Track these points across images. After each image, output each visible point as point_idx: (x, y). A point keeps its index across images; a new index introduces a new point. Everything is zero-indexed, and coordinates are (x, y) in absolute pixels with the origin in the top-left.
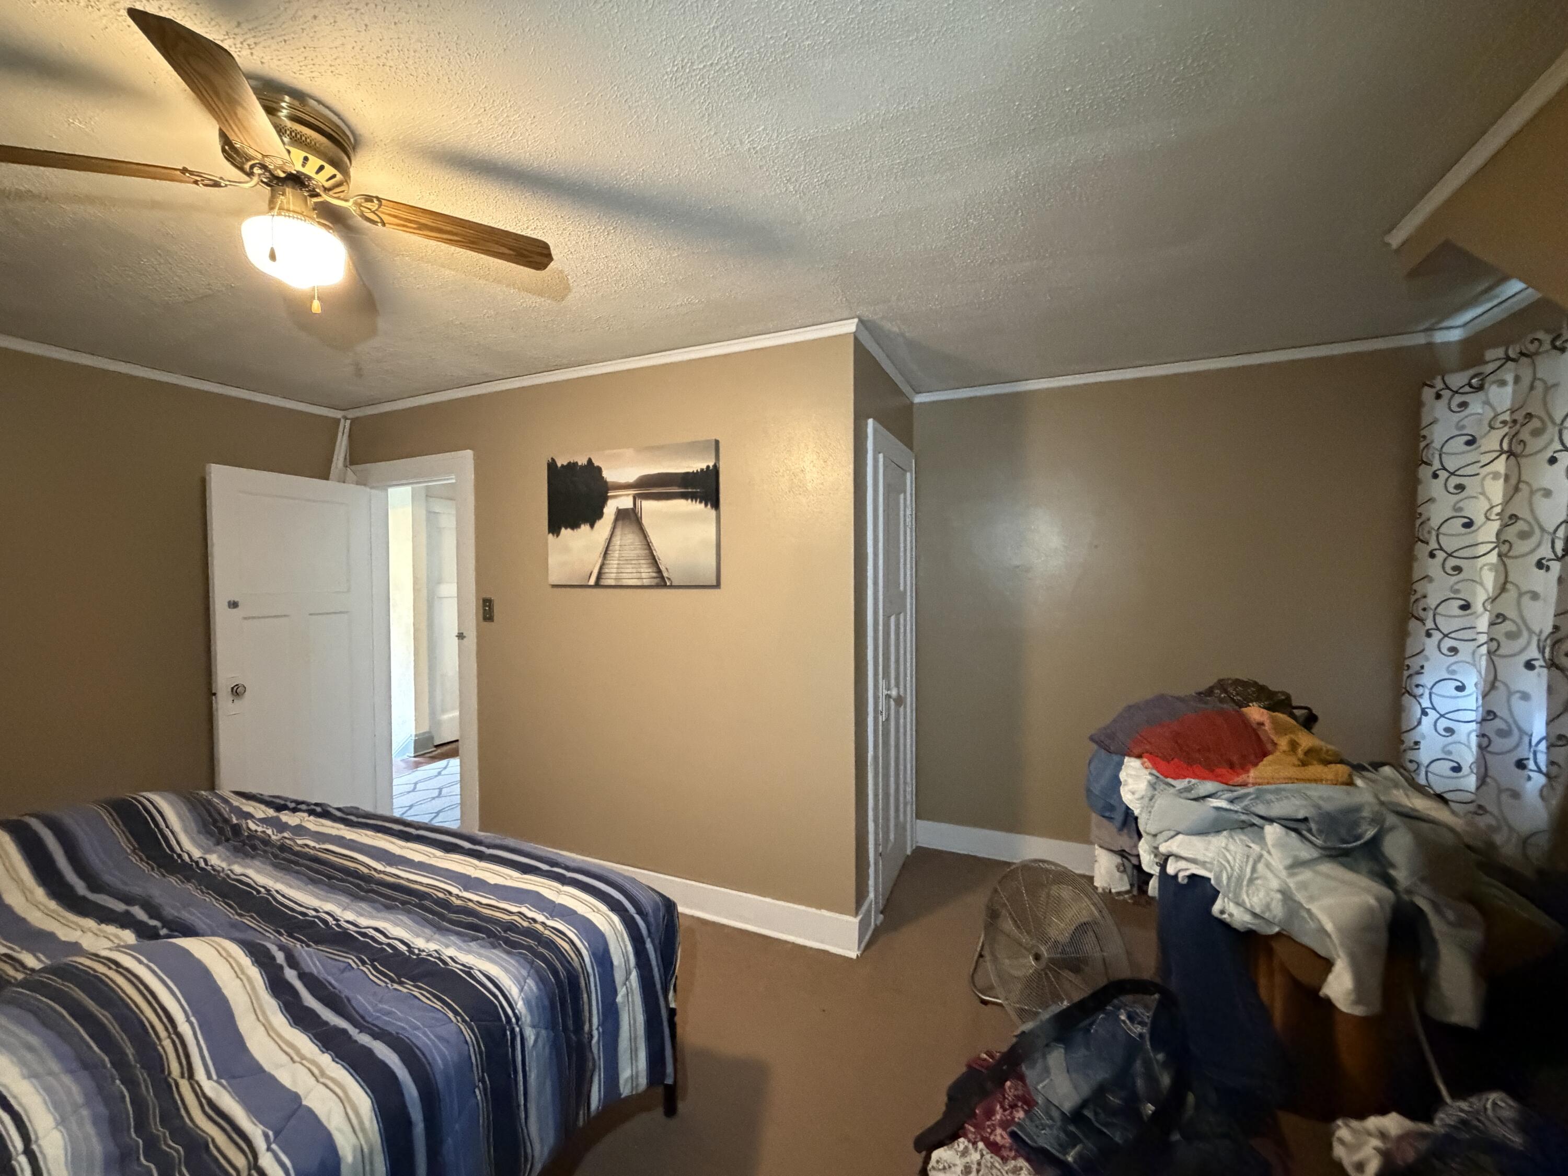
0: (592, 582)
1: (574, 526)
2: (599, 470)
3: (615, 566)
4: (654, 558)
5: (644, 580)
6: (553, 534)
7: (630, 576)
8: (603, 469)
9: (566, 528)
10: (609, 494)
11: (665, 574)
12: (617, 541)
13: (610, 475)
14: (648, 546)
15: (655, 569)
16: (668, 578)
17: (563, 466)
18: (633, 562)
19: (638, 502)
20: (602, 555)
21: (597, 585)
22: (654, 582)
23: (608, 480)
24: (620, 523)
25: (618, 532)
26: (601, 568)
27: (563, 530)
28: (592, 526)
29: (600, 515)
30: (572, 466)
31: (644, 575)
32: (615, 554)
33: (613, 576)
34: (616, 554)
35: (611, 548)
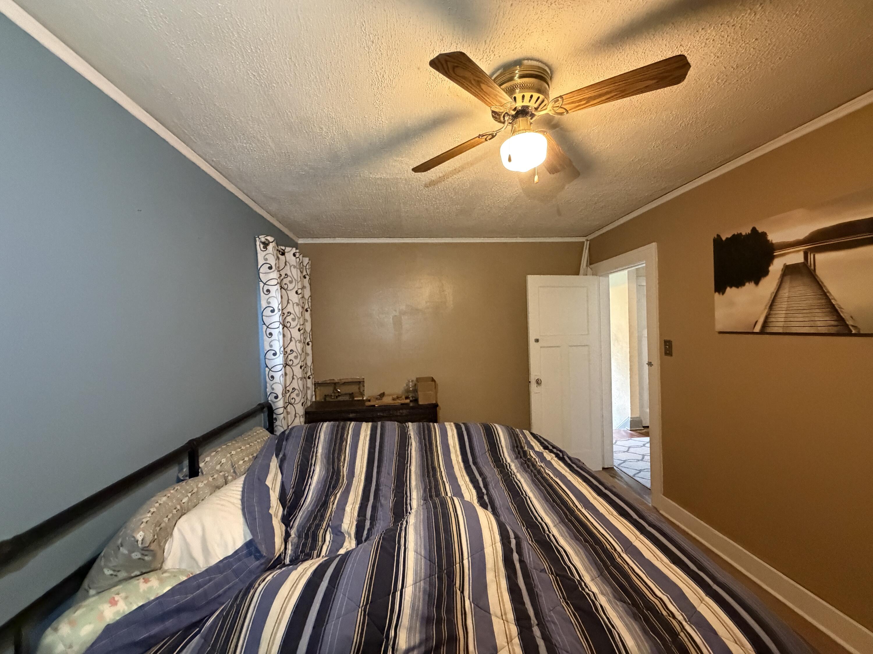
0: (757, 329)
1: (739, 284)
2: (764, 235)
3: (783, 316)
4: (833, 306)
5: (819, 328)
6: (719, 292)
7: (802, 324)
8: (768, 234)
9: (731, 287)
10: (775, 254)
11: (850, 322)
12: (785, 293)
13: (774, 237)
14: (825, 295)
15: (835, 318)
16: (853, 326)
17: (727, 239)
18: (805, 311)
19: (811, 257)
20: (768, 307)
21: (762, 332)
22: (833, 330)
23: (774, 242)
24: (787, 279)
25: (787, 286)
26: (767, 318)
27: (728, 289)
28: (757, 283)
29: (766, 273)
30: (736, 238)
31: (819, 324)
32: (782, 305)
33: (781, 324)
34: (784, 305)
35: (778, 300)
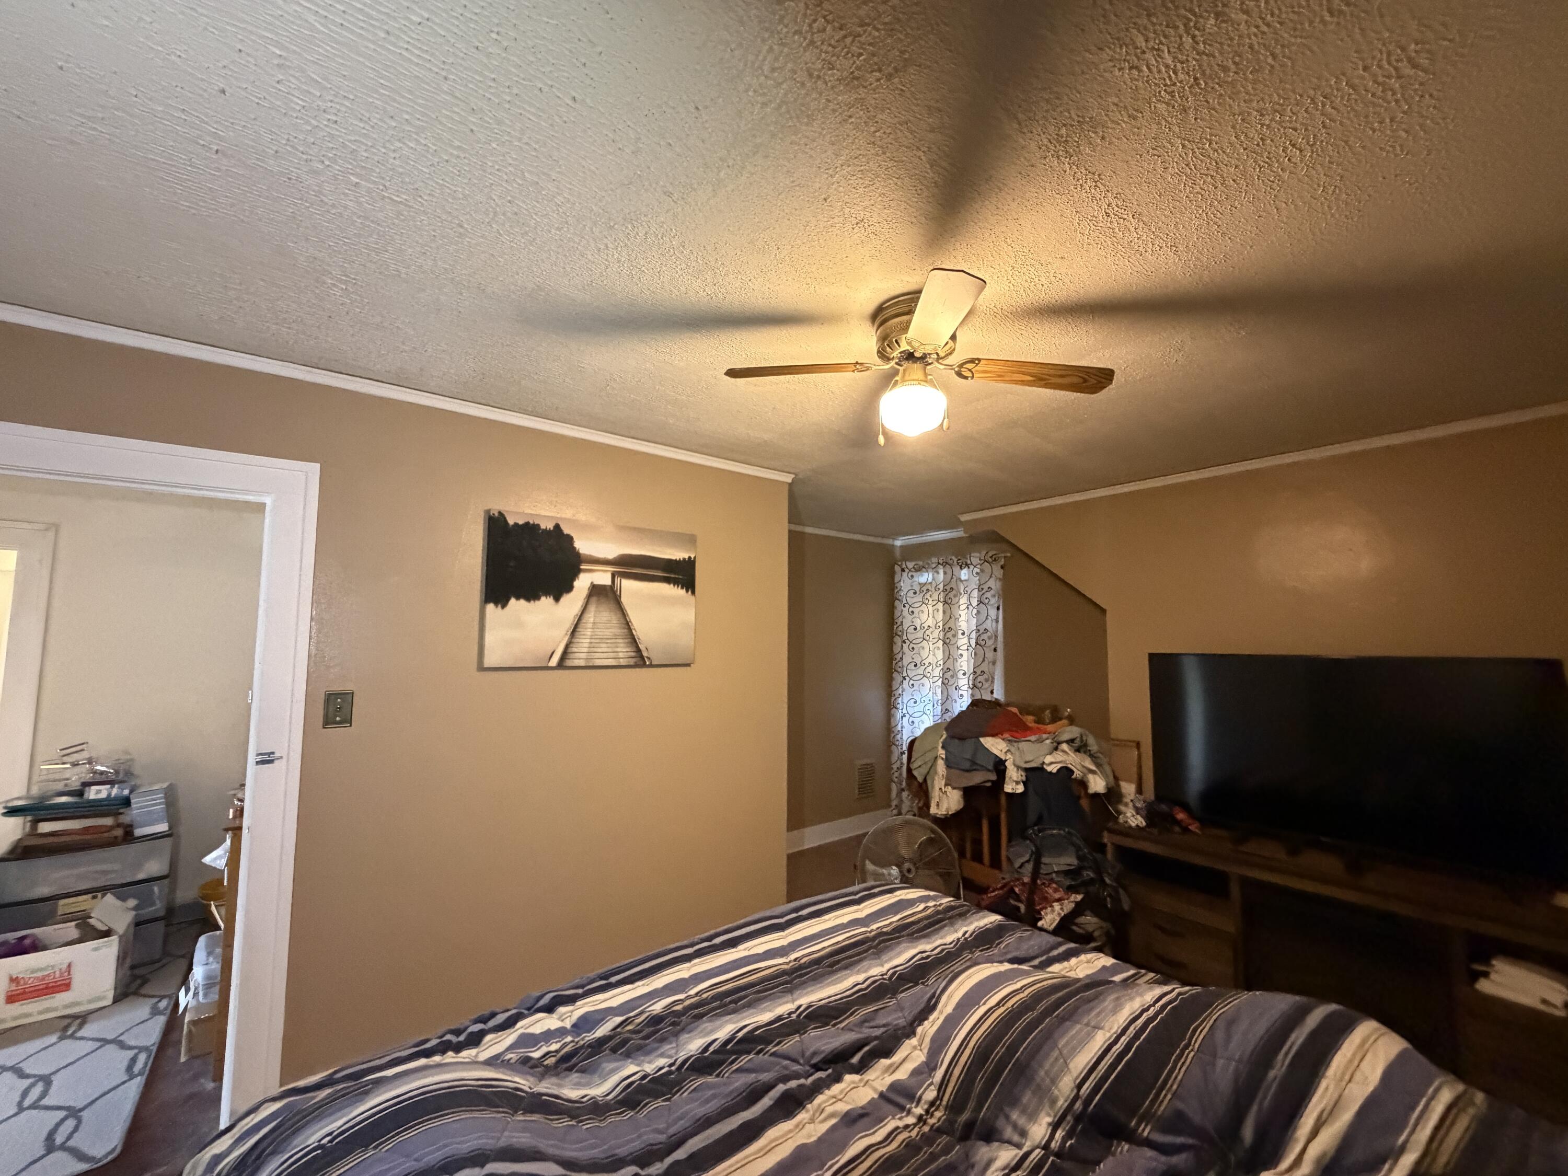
0: (554, 662)
1: (531, 595)
2: (570, 539)
3: (586, 645)
4: (632, 635)
5: (621, 660)
6: (496, 604)
7: (605, 655)
8: (575, 540)
9: (518, 598)
10: (582, 567)
11: (645, 654)
12: (590, 617)
13: (583, 546)
14: (627, 625)
15: (634, 649)
16: (647, 657)
17: (516, 524)
18: (609, 641)
19: (618, 580)
20: (569, 633)
21: (561, 665)
22: (632, 662)
23: (581, 552)
24: (594, 599)
25: (592, 608)
26: (567, 647)
28: (557, 599)
29: (570, 588)
30: (530, 529)
31: (621, 655)
32: (586, 632)
33: (583, 656)
34: (589, 633)
35: (581, 625)
